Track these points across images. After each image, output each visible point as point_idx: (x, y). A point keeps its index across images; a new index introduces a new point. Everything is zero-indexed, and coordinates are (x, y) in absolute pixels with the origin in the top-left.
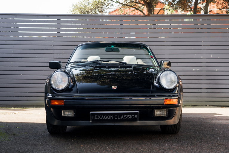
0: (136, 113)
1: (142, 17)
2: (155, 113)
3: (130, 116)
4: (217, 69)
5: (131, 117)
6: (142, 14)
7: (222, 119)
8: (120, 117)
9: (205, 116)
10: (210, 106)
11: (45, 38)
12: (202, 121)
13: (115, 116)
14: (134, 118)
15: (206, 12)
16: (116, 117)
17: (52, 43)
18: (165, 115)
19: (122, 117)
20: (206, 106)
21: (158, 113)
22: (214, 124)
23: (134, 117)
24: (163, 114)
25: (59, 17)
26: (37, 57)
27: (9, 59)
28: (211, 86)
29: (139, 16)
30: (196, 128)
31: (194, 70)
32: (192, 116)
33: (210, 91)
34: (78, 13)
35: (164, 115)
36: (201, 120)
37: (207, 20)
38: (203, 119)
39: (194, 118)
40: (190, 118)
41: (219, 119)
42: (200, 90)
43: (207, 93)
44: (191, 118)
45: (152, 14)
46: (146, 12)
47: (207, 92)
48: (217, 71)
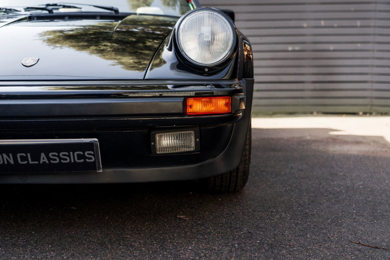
0: (90, 146)
2: (155, 142)
3: (69, 156)
4: (331, 47)
5: (74, 157)
8: (36, 157)
9: (310, 136)
10: (318, 113)
12: (305, 147)
13: (19, 155)
14: (85, 161)
16: (23, 158)
18: (189, 147)
19: (43, 158)
20: (312, 113)
21: (166, 142)
22: (333, 157)
23: (83, 157)
24: (184, 147)
28: (321, 78)
30: (292, 168)
31: (290, 49)
32: (285, 136)
33: (318, 86)
35: (187, 150)
36: (304, 145)
38: (308, 142)
39: (288, 140)
40: (280, 139)
41: (340, 142)
42: (300, 86)
44: (283, 139)
47: (313, 88)
48: (333, 51)
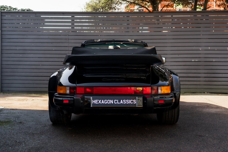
1: (146, 14)
4: (214, 60)
6: (147, 11)
7: (212, 108)
10: (207, 93)
11: (61, 33)
15: (205, 8)
17: (67, 37)
20: (204, 93)
25: (73, 15)
26: (54, 49)
27: (29, 51)
28: (209, 75)
29: (145, 13)
31: (193, 60)
32: (187, 104)
33: (207, 79)
34: (90, 10)
37: (206, 16)
39: (188, 106)
41: (210, 108)
42: (198, 79)
43: (205, 82)
45: (156, 10)
46: (151, 9)
47: (205, 80)
48: (214, 62)
